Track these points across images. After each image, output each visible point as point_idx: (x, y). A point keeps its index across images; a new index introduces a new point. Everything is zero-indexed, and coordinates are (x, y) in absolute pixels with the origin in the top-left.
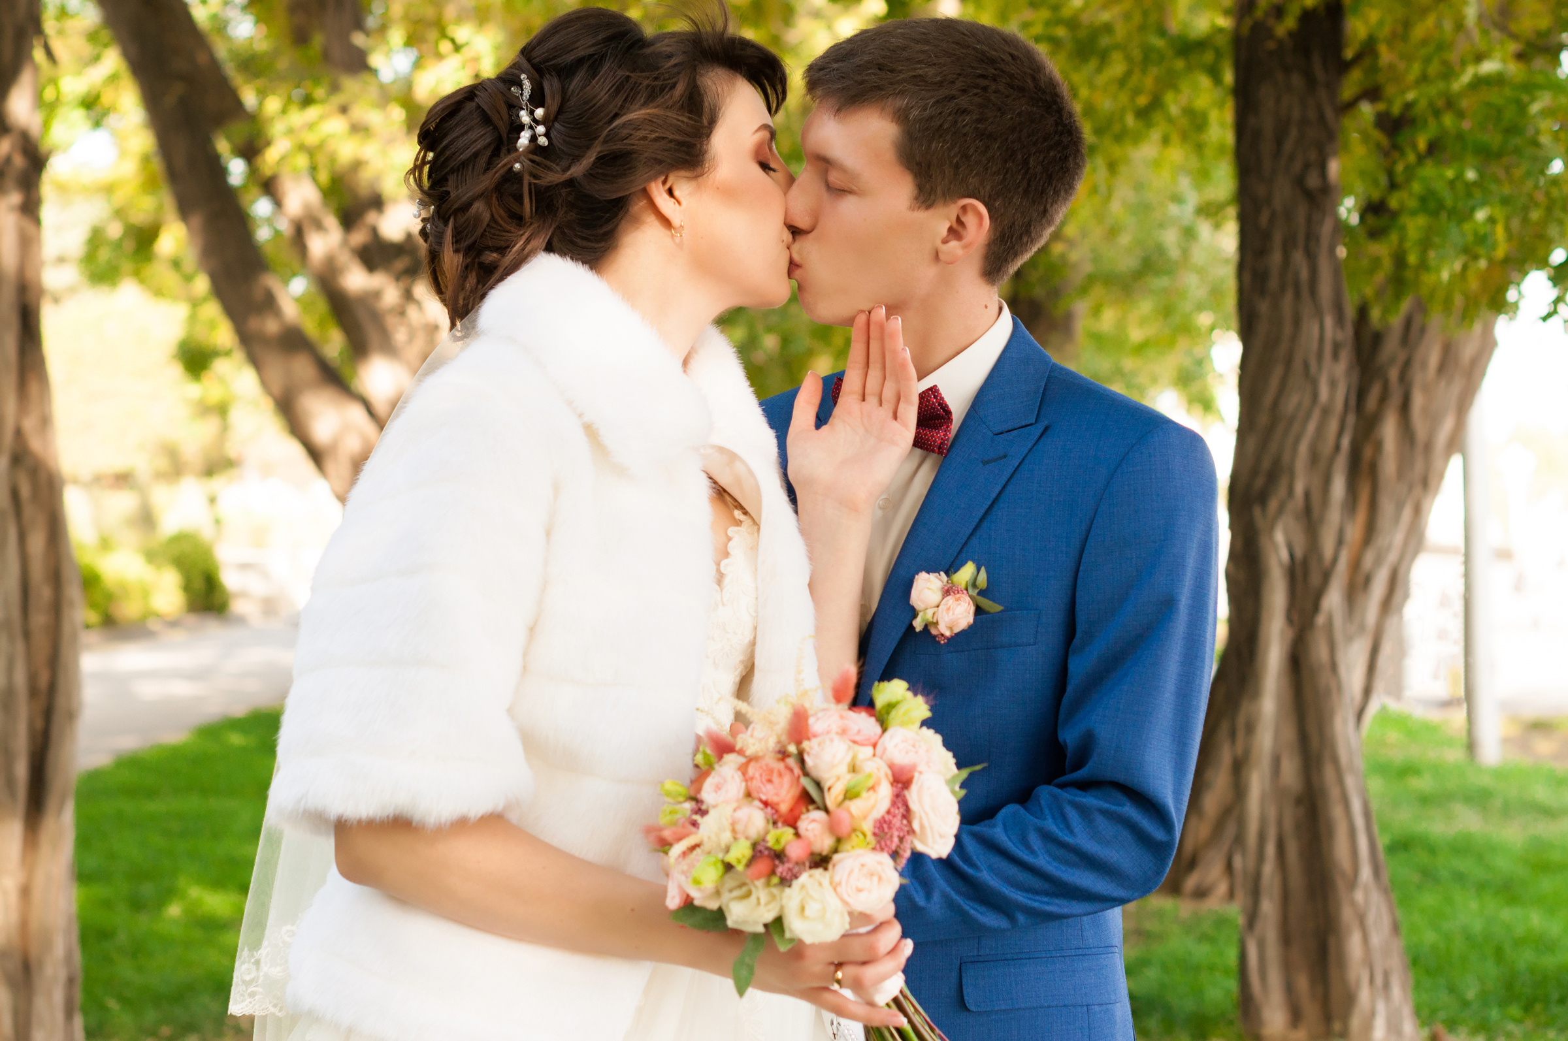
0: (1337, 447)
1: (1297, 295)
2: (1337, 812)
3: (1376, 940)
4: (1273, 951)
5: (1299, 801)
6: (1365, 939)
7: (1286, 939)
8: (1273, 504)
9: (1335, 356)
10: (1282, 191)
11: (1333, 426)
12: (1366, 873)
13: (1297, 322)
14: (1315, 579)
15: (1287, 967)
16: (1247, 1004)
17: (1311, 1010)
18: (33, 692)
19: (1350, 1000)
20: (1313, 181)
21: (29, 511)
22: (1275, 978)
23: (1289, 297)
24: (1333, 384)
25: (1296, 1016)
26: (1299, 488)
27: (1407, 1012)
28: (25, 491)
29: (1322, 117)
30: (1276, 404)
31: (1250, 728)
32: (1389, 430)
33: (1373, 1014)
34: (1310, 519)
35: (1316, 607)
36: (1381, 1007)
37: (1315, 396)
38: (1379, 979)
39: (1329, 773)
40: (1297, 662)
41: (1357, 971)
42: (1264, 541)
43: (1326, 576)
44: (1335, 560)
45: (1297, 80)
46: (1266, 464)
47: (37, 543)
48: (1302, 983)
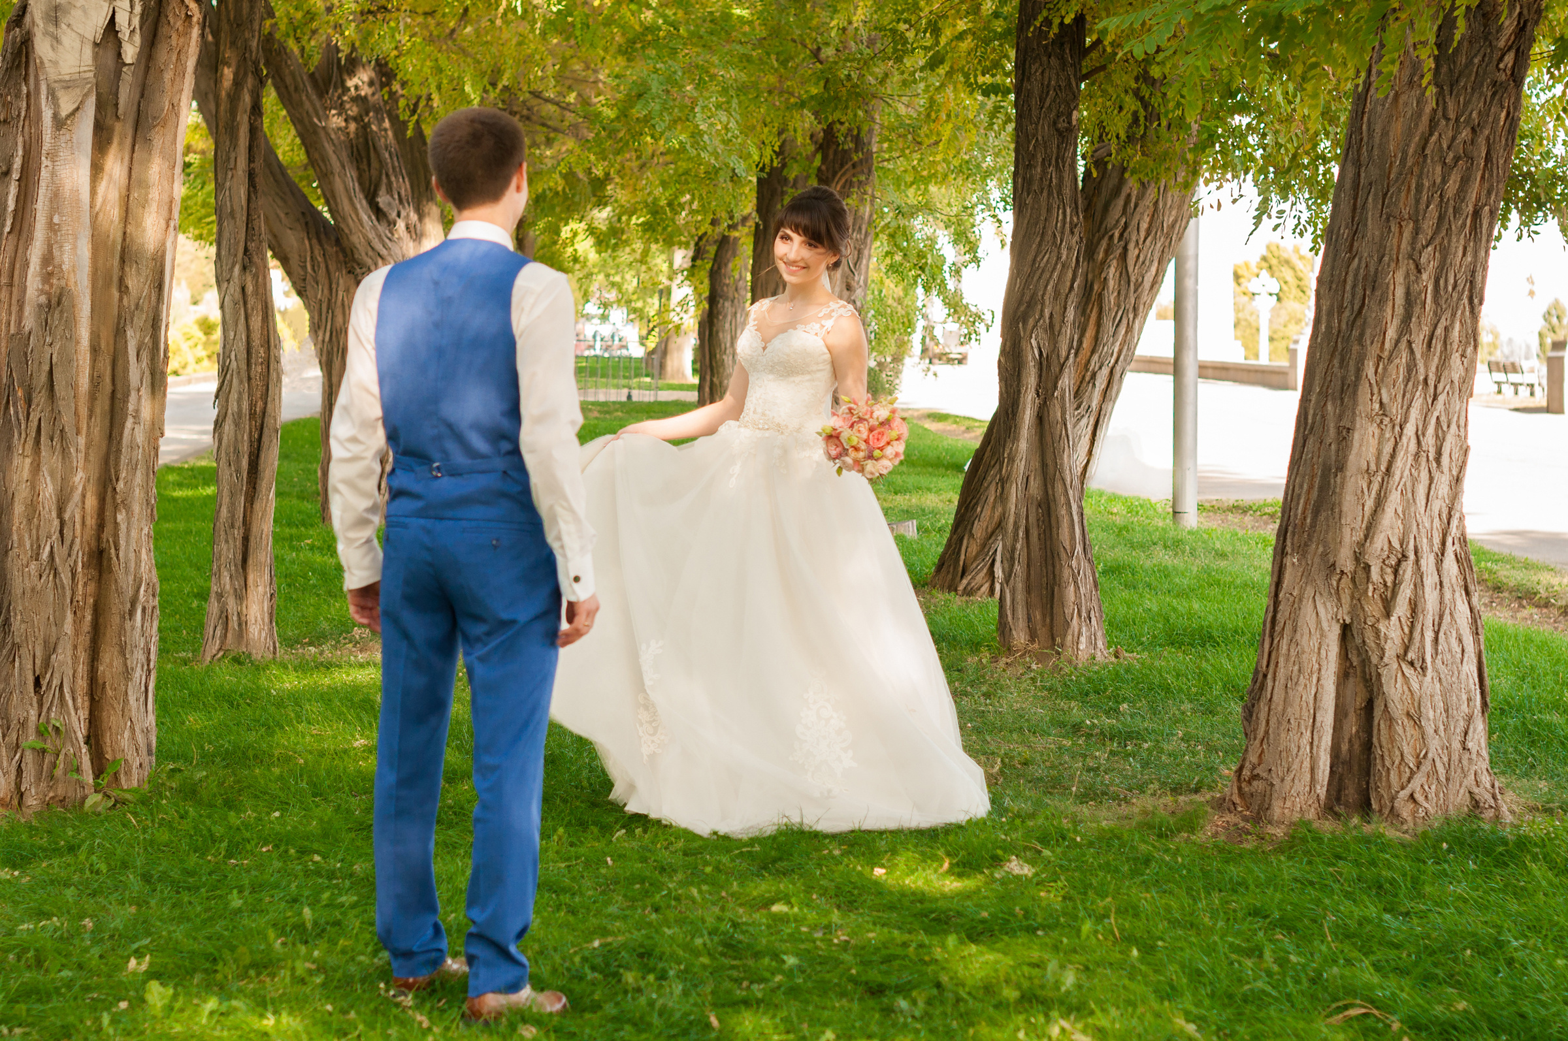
0: (1072, 287)
1: (1050, 194)
2: (1063, 512)
3: (1082, 590)
4: (1020, 597)
5: (1039, 505)
6: (1077, 588)
7: (1028, 590)
8: (1031, 322)
9: (1072, 233)
10: (1044, 130)
11: (1070, 274)
12: (1079, 548)
13: (1049, 210)
14: (1055, 368)
15: (1028, 605)
16: (1003, 628)
17: (1042, 632)
18: (252, 415)
19: (1067, 624)
20: (1062, 125)
21: (251, 301)
22: (1021, 612)
23: (1045, 194)
24: (1069, 249)
25: (1033, 636)
26: (1047, 314)
27: (1099, 634)
28: (250, 288)
29: (1070, 84)
30: (1034, 260)
31: (1012, 460)
32: (1112, 272)
33: (1080, 634)
34: (1053, 331)
35: (1055, 388)
36: (1084, 629)
37: (1059, 258)
38: (1084, 614)
39: (1059, 487)
40: (1041, 419)
41: (1070, 608)
42: (1024, 344)
43: (1062, 366)
44: (1067, 358)
45: (1054, 61)
46: (1027, 298)
47: (256, 322)
48: (1038, 616)
